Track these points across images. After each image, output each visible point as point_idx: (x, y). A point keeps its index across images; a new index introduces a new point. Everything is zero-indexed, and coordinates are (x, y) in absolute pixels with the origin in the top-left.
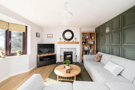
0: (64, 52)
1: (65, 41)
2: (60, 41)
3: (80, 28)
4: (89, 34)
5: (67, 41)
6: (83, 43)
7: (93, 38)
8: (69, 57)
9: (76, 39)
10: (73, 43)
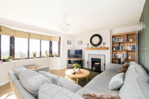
0: (92, 59)
1: (92, 47)
2: (87, 47)
3: (110, 30)
4: (126, 36)
5: (95, 47)
6: (114, 49)
7: (131, 40)
8: (98, 65)
9: (104, 44)
10: (101, 48)
